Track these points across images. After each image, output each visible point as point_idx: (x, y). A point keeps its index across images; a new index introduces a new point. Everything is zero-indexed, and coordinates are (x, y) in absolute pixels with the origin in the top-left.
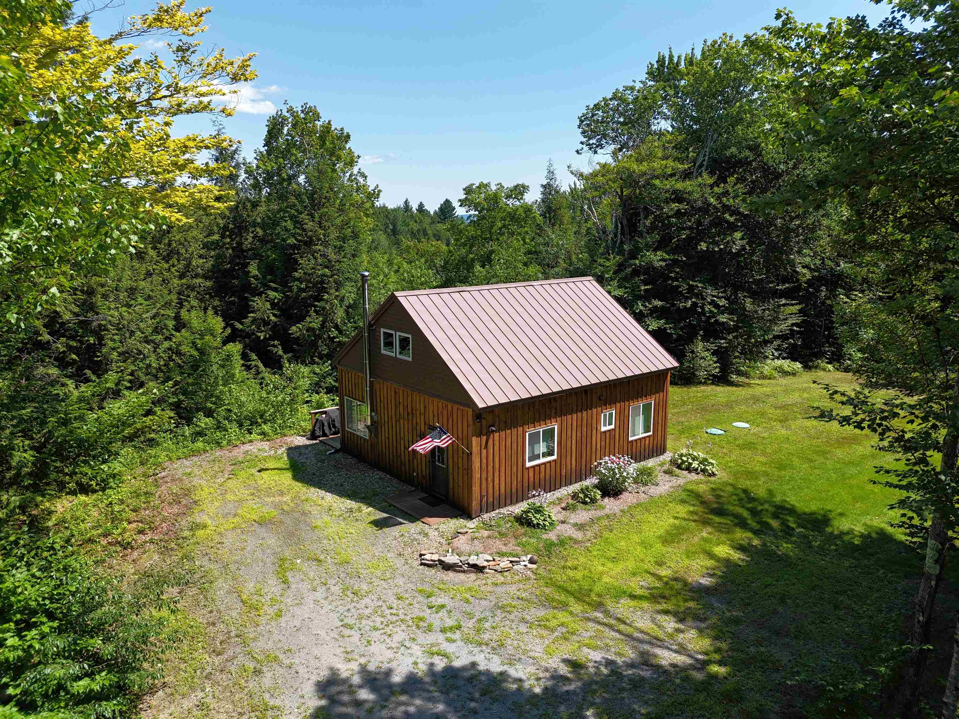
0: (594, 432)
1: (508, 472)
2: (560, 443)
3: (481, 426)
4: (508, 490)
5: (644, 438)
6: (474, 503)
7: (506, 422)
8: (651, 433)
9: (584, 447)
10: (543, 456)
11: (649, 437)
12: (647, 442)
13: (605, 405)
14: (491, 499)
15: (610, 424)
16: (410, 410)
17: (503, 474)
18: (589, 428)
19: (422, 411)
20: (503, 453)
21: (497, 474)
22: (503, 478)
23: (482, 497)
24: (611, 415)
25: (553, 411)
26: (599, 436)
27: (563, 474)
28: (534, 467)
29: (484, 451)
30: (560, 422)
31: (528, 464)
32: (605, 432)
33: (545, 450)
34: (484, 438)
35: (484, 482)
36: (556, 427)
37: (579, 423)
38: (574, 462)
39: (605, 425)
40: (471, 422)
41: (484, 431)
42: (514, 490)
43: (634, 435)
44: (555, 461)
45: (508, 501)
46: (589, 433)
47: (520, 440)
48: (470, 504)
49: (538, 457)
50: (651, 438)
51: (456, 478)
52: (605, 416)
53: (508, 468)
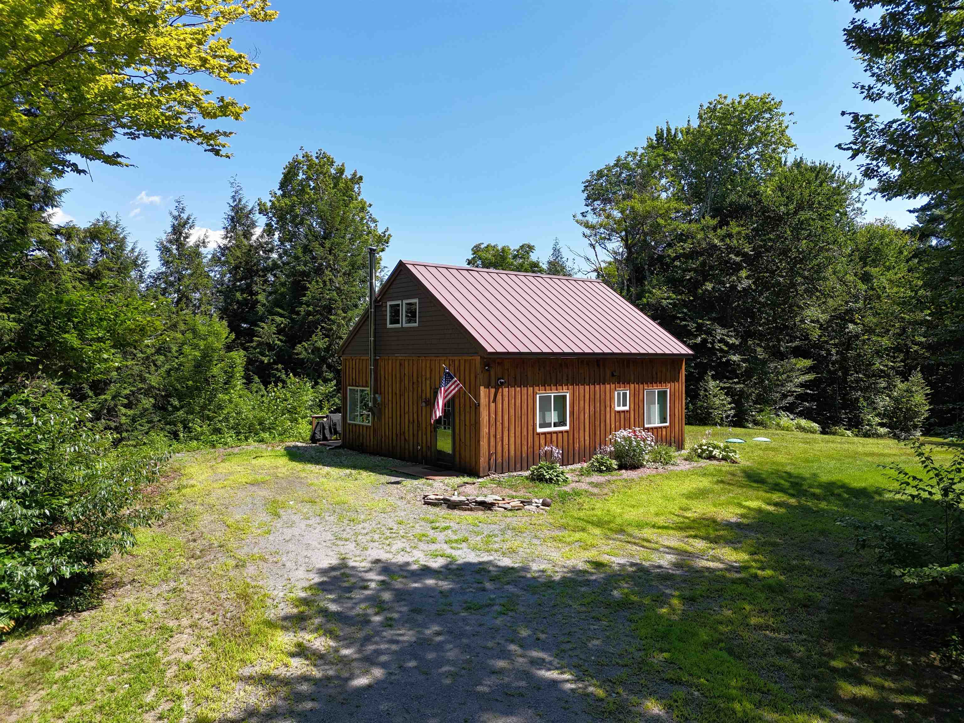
0: (608, 409)
1: (518, 434)
2: (572, 413)
3: (490, 375)
4: (518, 453)
5: (661, 428)
6: (482, 460)
7: (515, 378)
8: (668, 424)
9: (598, 423)
10: (555, 426)
11: (665, 427)
12: (664, 433)
13: (619, 383)
14: (500, 460)
15: (624, 405)
16: (415, 381)
17: (512, 435)
18: (603, 404)
19: (428, 376)
20: (512, 411)
21: (506, 434)
22: (512, 440)
23: (490, 455)
24: (625, 395)
25: (565, 378)
26: (613, 415)
27: (577, 448)
28: (545, 434)
29: (493, 405)
30: (571, 391)
31: (539, 430)
32: (619, 412)
33: (557, 421)
34: (493, 391)
35: (492, 439)
36: (568, 395)
37: (592, 396)
38: (587, 438)
39: (619, 405)
40: (479, 371)
41: (493, 383)
42: (524, 455)
43: (650, 423)
44: (567, 432)
45: (518, 466)
46: (603, 408)
47: (530, 401)
48: (477, 462)
49: (549, 425)
50: (669, 429)
51: (463, 440)
52: (619, 394)
53: (518, 430)
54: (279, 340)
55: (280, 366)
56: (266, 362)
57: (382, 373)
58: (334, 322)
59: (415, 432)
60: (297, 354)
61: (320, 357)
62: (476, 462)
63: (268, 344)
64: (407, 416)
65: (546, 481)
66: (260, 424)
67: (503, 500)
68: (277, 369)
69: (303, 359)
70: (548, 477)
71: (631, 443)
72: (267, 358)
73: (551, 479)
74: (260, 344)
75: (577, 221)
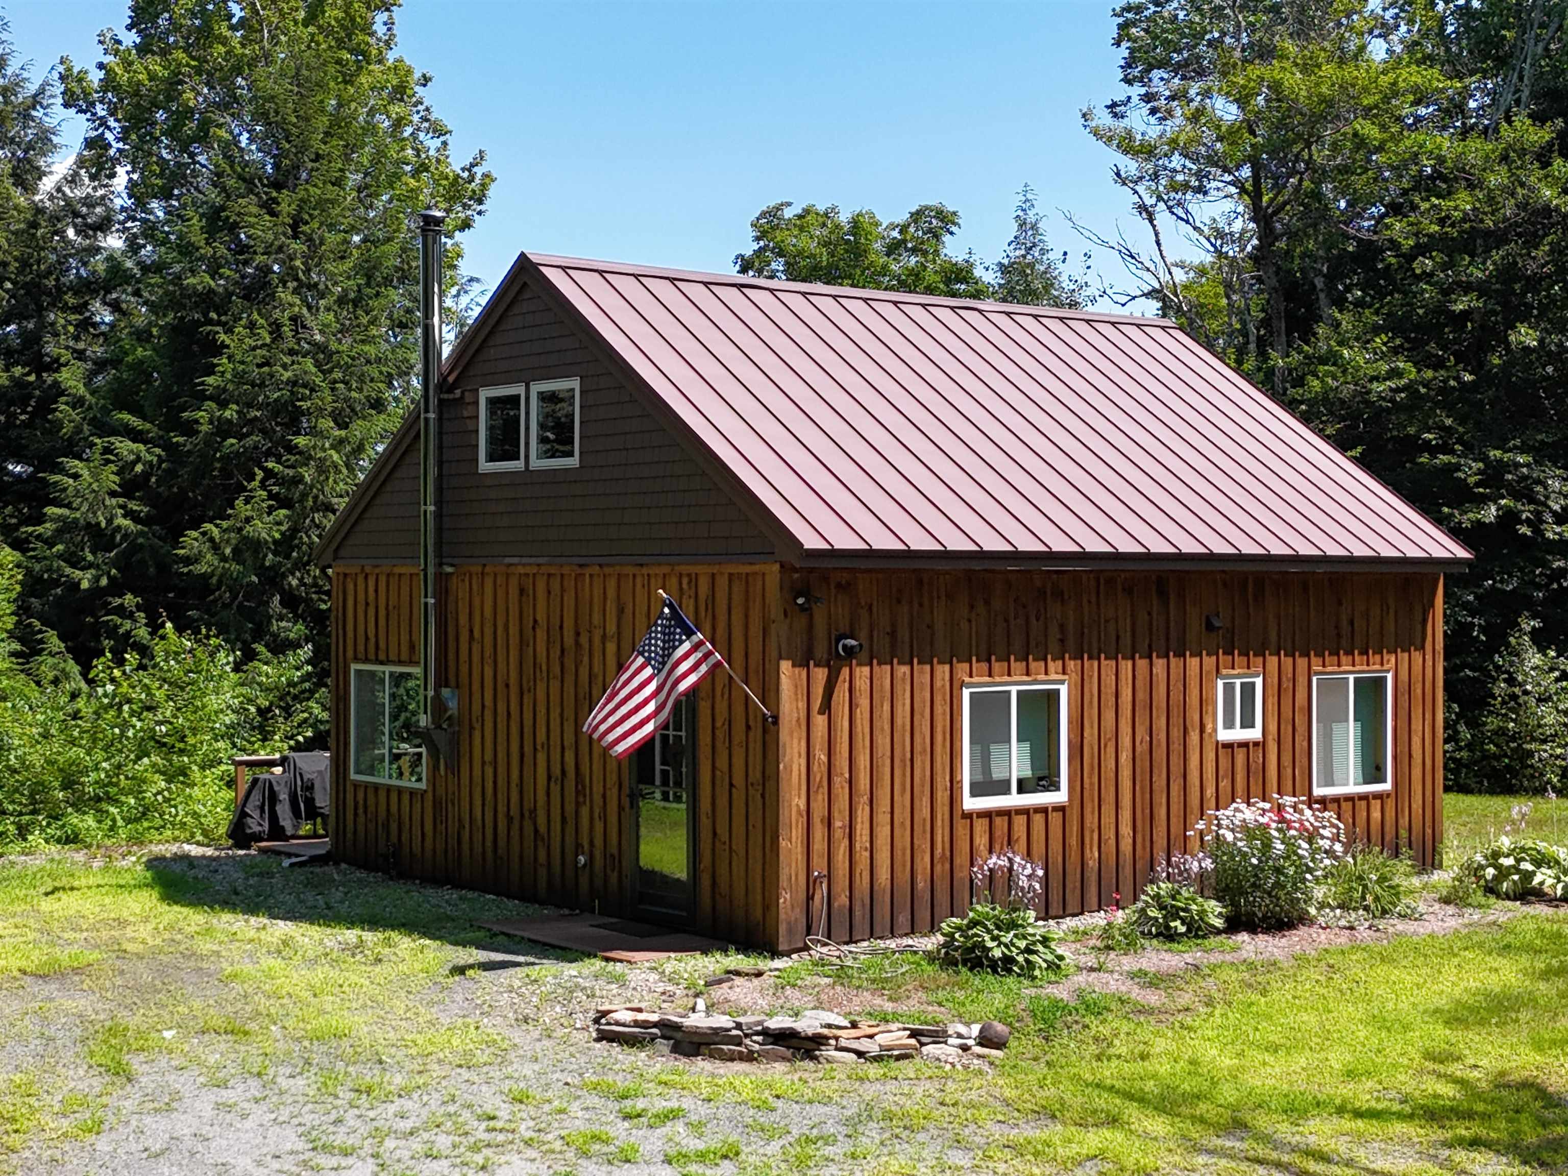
0: (1194, 736)
1: (902, 815)
2: (1077, 750)
3: (811, 627)
4: (904, 877)
5: (1364, 797)
6: (785, 898)
7: (893, 634)
8: (1387, 786)
9: (1160, 781)
10: (1020, 790)
11: (1379, 796)
12: (1376, 815)
13: (1229, 652)
14: (842, 900)
15: (1248, 723)
17: (883, 818)
18: (1176, 720)
20: (883, 742)
21: (863, 814)
22: (883, 832)
23: (811, 884)
24: (1249, 690)
25: (1054, 633)
26: (1210, 756)
27: (1092, 864)
28: (988, 815)
29: (820, 721)
30: (1075, 677)
31: (970, 803)
32: (1229, 746)
33: (1028, 773)
34: (820, 675)
35: (819, 833)
36: (1064, 690)
37: (1142, 695)
38: (1126, 830)
39: (1229, 724)
40: (775, 611)
41: (821, 650)
42: (922, 884)
43: (1330, 783)
44: (1060, 809)
45: (903, 919)
46: (1176, 733)
47: (942, 709)
48: (770, 904)
49: (1002, 788)
50: (1390, 804)
51: (723, 831)
52: (1229, 689)
53: (903, 801)
54: (128, 514)
55: (129, 600)
56: (85, 585)
57: (463, 619)
58: (306, 457)
59: (570, 808)
60: (187, 561)
61: (261, 570)
62: (766, 908)
63: (92, 529)
64: (541, 757)
65: (993, 966)
66: (68, 784)
67: (854, 1025)
68: (121, 611)
69: (205, 577)
70: (997, 953)
71: (1267, 845)
72: (89, 574)
73: (1008, 961)
74: (66, 528)
75: (1096, 133)
